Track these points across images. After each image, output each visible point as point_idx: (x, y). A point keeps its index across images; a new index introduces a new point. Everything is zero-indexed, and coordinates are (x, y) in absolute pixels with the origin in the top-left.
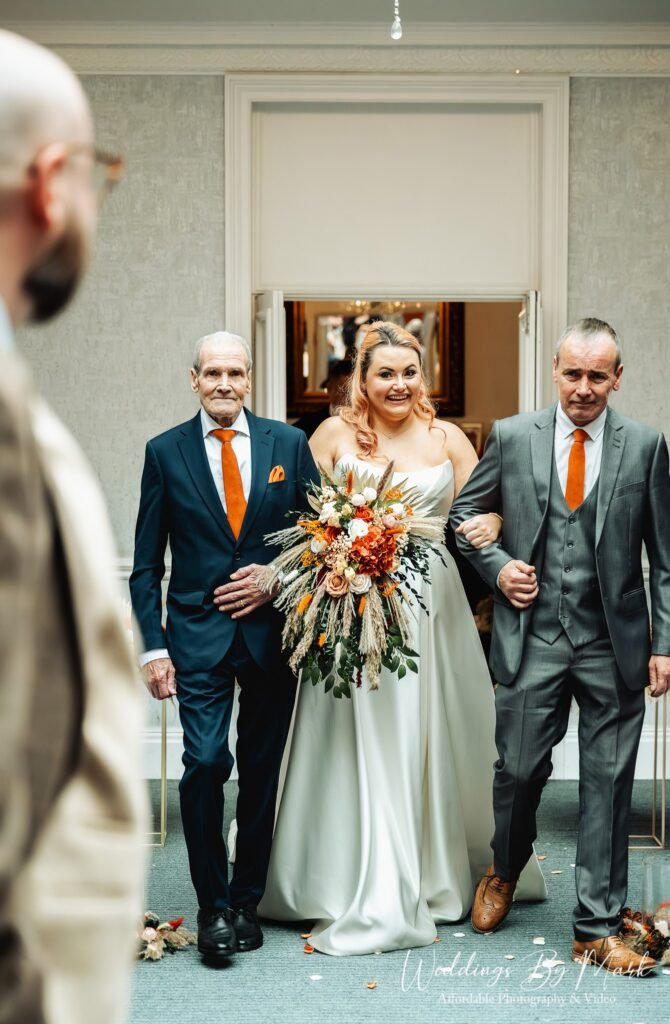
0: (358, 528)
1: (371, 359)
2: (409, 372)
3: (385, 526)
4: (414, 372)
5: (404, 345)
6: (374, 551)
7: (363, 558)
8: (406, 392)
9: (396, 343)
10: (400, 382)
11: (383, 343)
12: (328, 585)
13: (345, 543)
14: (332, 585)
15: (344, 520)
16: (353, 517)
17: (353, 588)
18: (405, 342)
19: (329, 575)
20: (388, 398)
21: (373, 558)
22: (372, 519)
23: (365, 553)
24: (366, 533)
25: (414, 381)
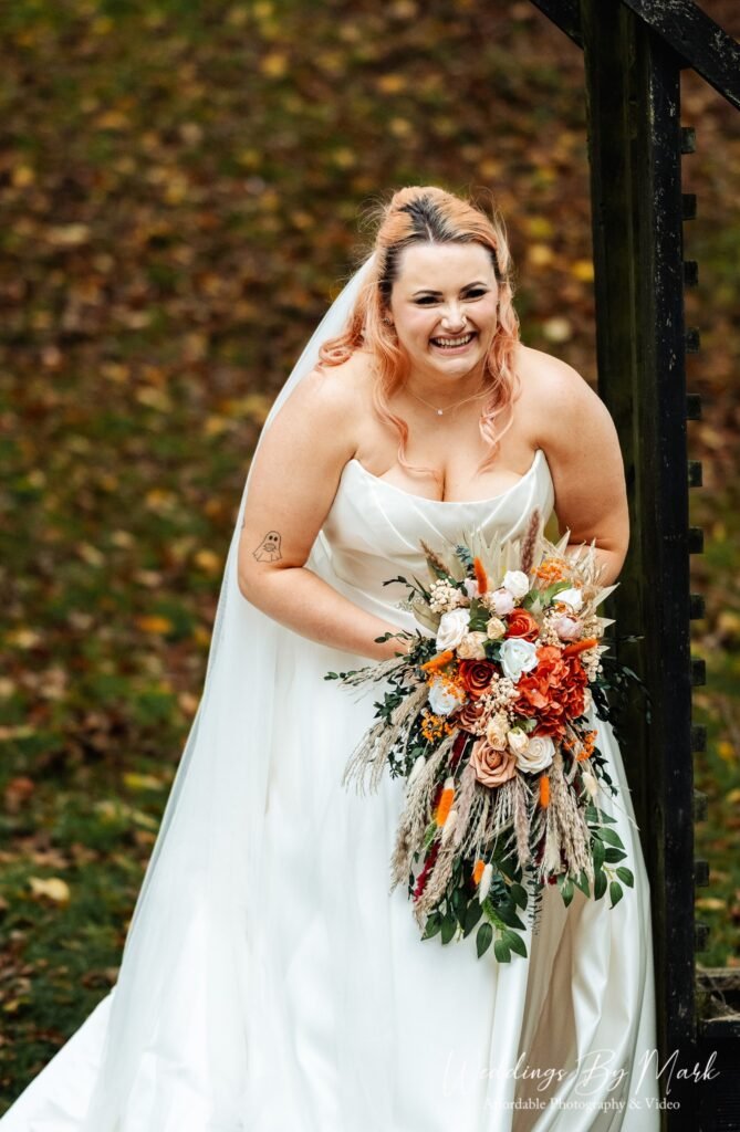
0: (519, 657)
1: (398, 269)
2: (471, 293)
3: (562, 640)
4: (480, 293)
5: (460, 240)
6: (555, 695)
7: (539, 711)
8: (469, 329)
9: (443, 237)
10: (454, 314)
11: (420, 237)
12: (476, 767)
13: (504, 690)
14: (485, 766)
15: (492, 647)
16: (505, 637)
17: (525, 766)
18: (461, 232)
19: (478, 749)
20: (433, 341)
21: (556, 705)
22: (536, 632)
23: (541, 702)
24: (533, 663)
25: (480, 309)
